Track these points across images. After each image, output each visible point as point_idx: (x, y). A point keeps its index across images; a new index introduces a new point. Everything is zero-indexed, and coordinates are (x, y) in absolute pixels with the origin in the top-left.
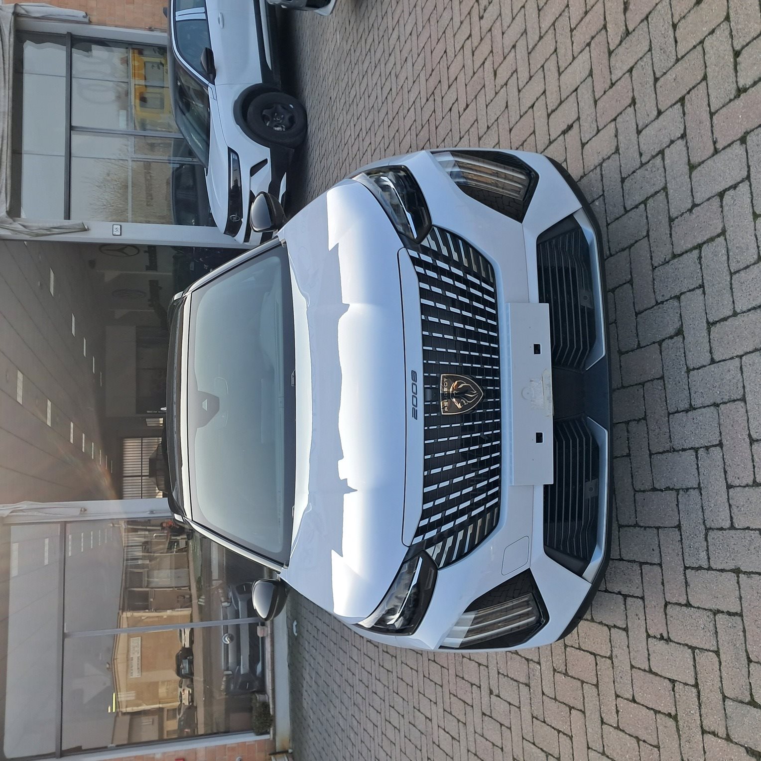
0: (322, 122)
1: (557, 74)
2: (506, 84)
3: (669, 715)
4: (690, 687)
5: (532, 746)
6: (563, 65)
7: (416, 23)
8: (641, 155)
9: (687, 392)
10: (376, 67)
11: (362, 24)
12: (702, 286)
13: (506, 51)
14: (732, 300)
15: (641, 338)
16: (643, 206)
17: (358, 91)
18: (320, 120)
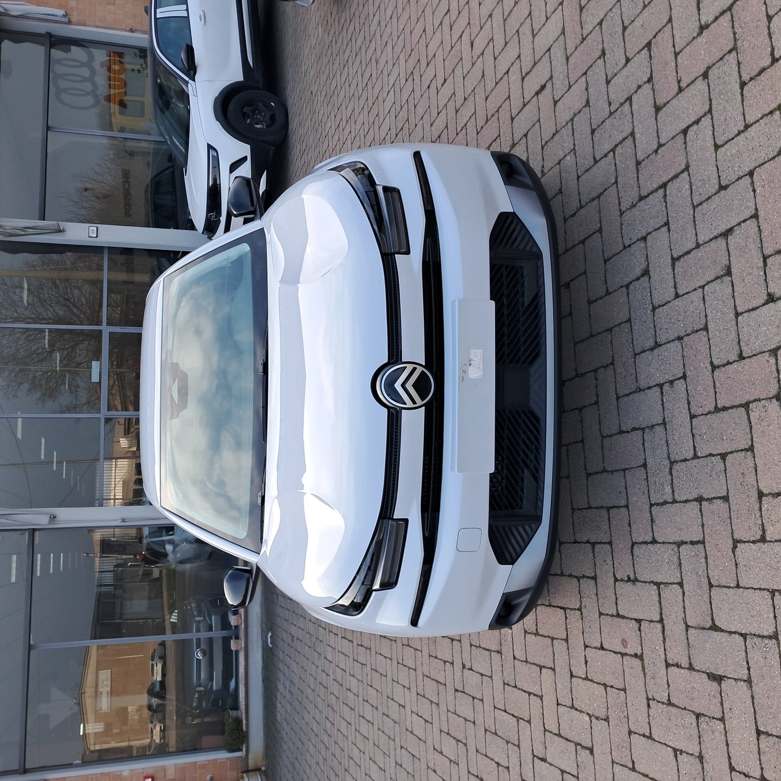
0: (303, 118)
1: (531, 37)
2: (482, 54)
3: (636, 655)
4: (655, 623)
5: (504, 714)
6: (536, 27)
7: (396, 6)
8: (610, 104)
9: (652, 331)
10: (356, 55)
11: (344, 14)
12: (667, 224)
13: (483, 21)
14: (695, 233)
15: (609, 283)
16: (612, 153)
17: (339, 81)
18: (301, 117)
